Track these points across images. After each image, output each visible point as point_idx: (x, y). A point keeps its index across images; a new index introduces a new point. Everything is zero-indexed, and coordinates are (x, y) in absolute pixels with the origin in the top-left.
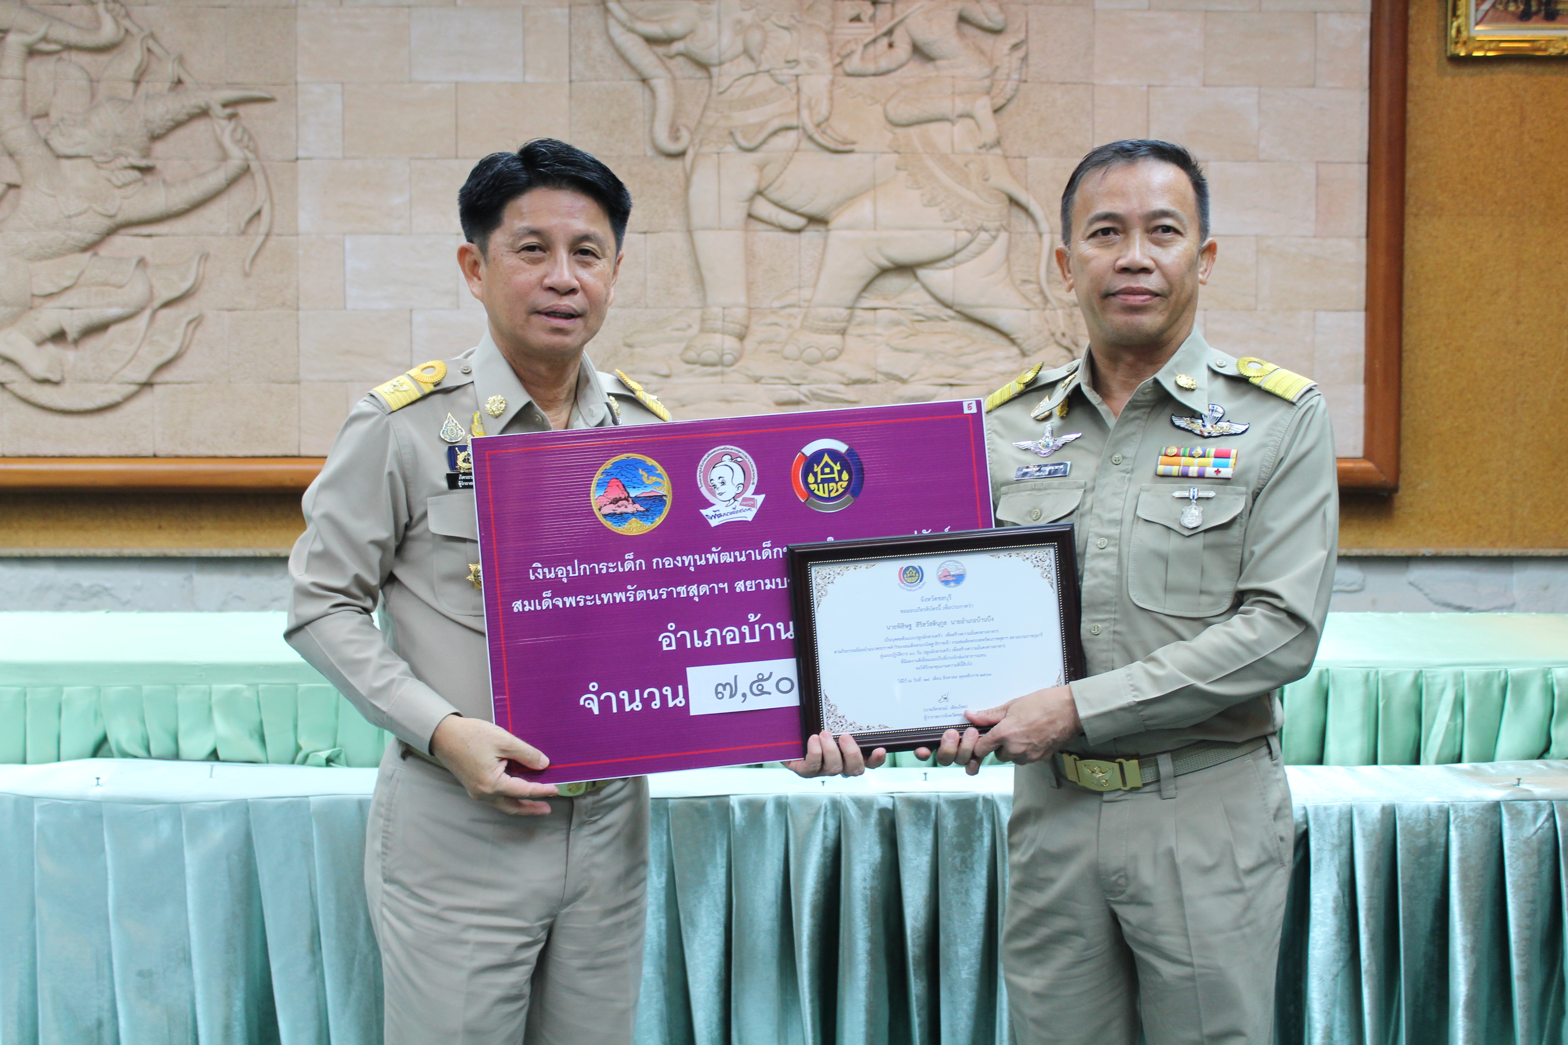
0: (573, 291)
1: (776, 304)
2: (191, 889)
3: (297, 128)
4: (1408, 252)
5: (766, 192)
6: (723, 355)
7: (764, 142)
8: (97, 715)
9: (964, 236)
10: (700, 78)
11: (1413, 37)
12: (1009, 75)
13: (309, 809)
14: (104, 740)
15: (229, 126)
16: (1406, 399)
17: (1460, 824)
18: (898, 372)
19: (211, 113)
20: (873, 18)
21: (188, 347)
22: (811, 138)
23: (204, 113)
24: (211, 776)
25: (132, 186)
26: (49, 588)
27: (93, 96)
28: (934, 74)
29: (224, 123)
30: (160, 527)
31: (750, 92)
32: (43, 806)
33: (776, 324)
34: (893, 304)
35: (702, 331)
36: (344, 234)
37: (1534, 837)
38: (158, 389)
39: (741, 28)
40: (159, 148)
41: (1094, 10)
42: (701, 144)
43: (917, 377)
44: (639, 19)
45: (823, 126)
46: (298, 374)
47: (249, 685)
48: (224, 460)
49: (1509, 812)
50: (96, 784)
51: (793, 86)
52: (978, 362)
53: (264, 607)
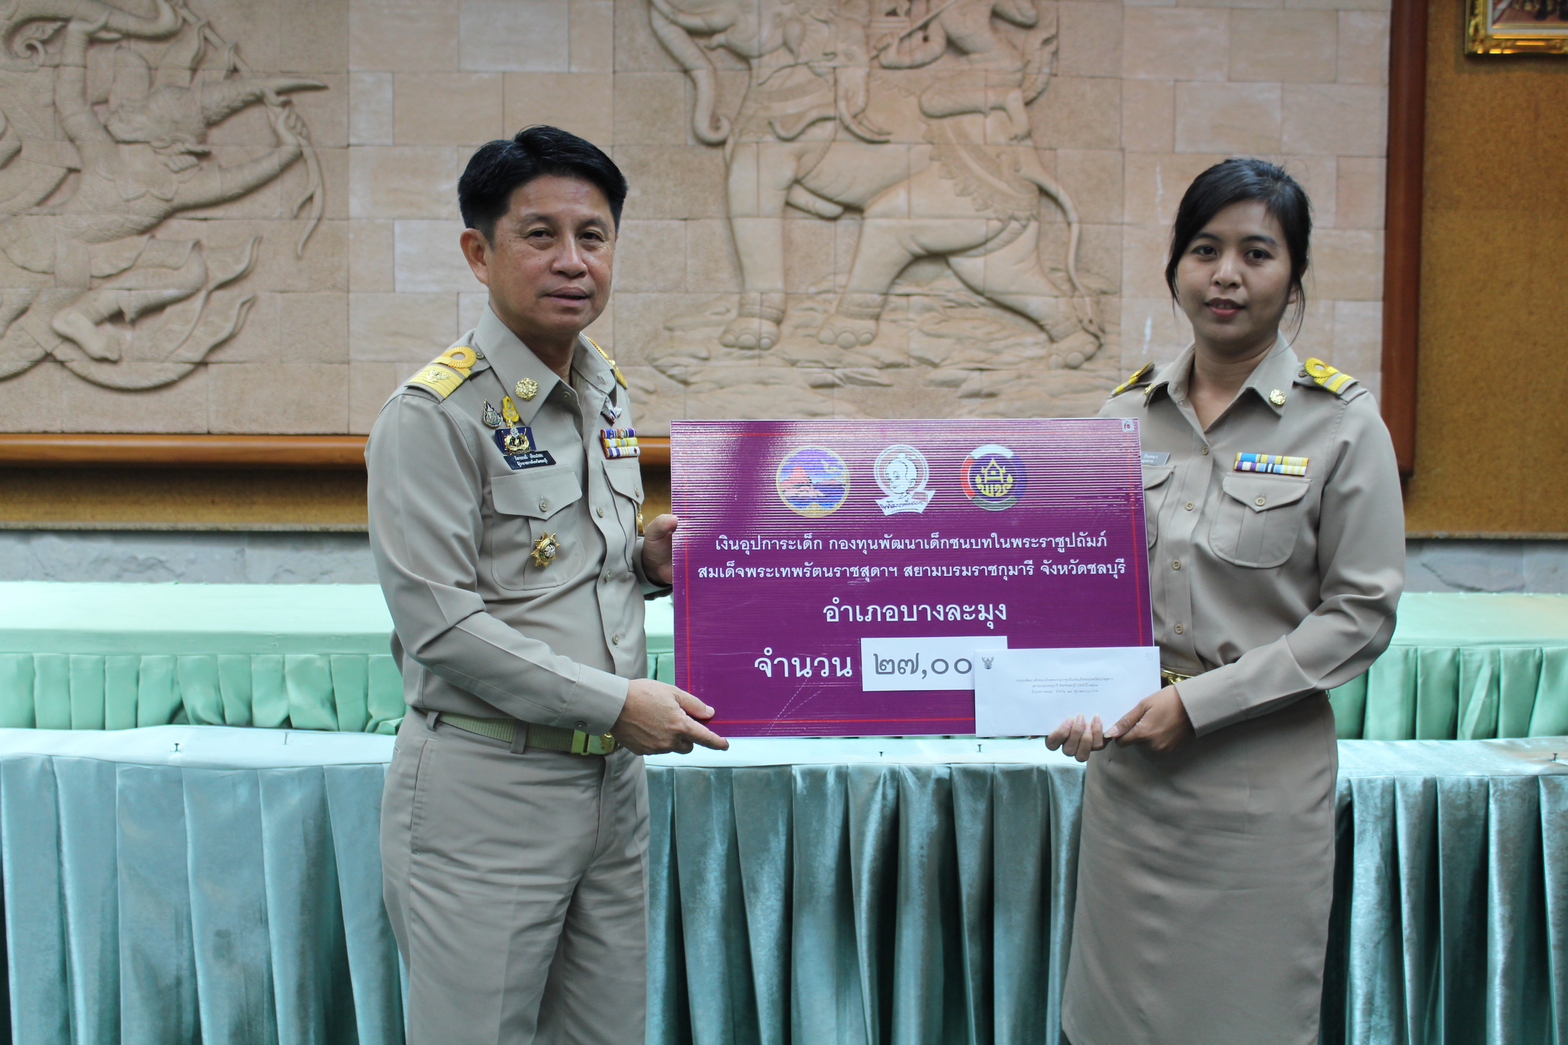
0: (581, 274)
1: (812, 290)
2: (266, 852)
3: (349, 117)
4: (1425, 244)
5: (804, 181)
6: (760, 339)
7: (802, 132)
8: (174, 683)
9: (996, 224)
10: (741, 70)
11: (1433, 34)
12: (1040, 69)
14: (180, 707)
15: (283, 113)
16: (1422, 387)
17: (1499, 798)
18: (930, 356)
19: (266, 100)
20: (908, 13)
21: (242, 327)
22: (847, 129)
23: (258, 100)
24: (285, 743)
25: (189, 171)
26: (106, 560)
27: (151, 83)
28: (966, 67)
29: (278, 110)
30: (213, 502)
31: (789, 83)
32: (124, 771)
33: (812, 309)
34: (925, 290)
35: (740, 315)
36: (394, 219)
38: (212, 368)
39: (780, 21)
40: (215, 134)
41: (1123, 7)
42: (741, 133)
43: (948, 362)
44: (681, 11)
45: (860, 117)
46: (348, 354)
47: (321, 655)
48: (275, 437)
49: (1547, 785)
50: (175, 749)
51: (830, 78)
52: (1007, 347)
53: (313, 581)
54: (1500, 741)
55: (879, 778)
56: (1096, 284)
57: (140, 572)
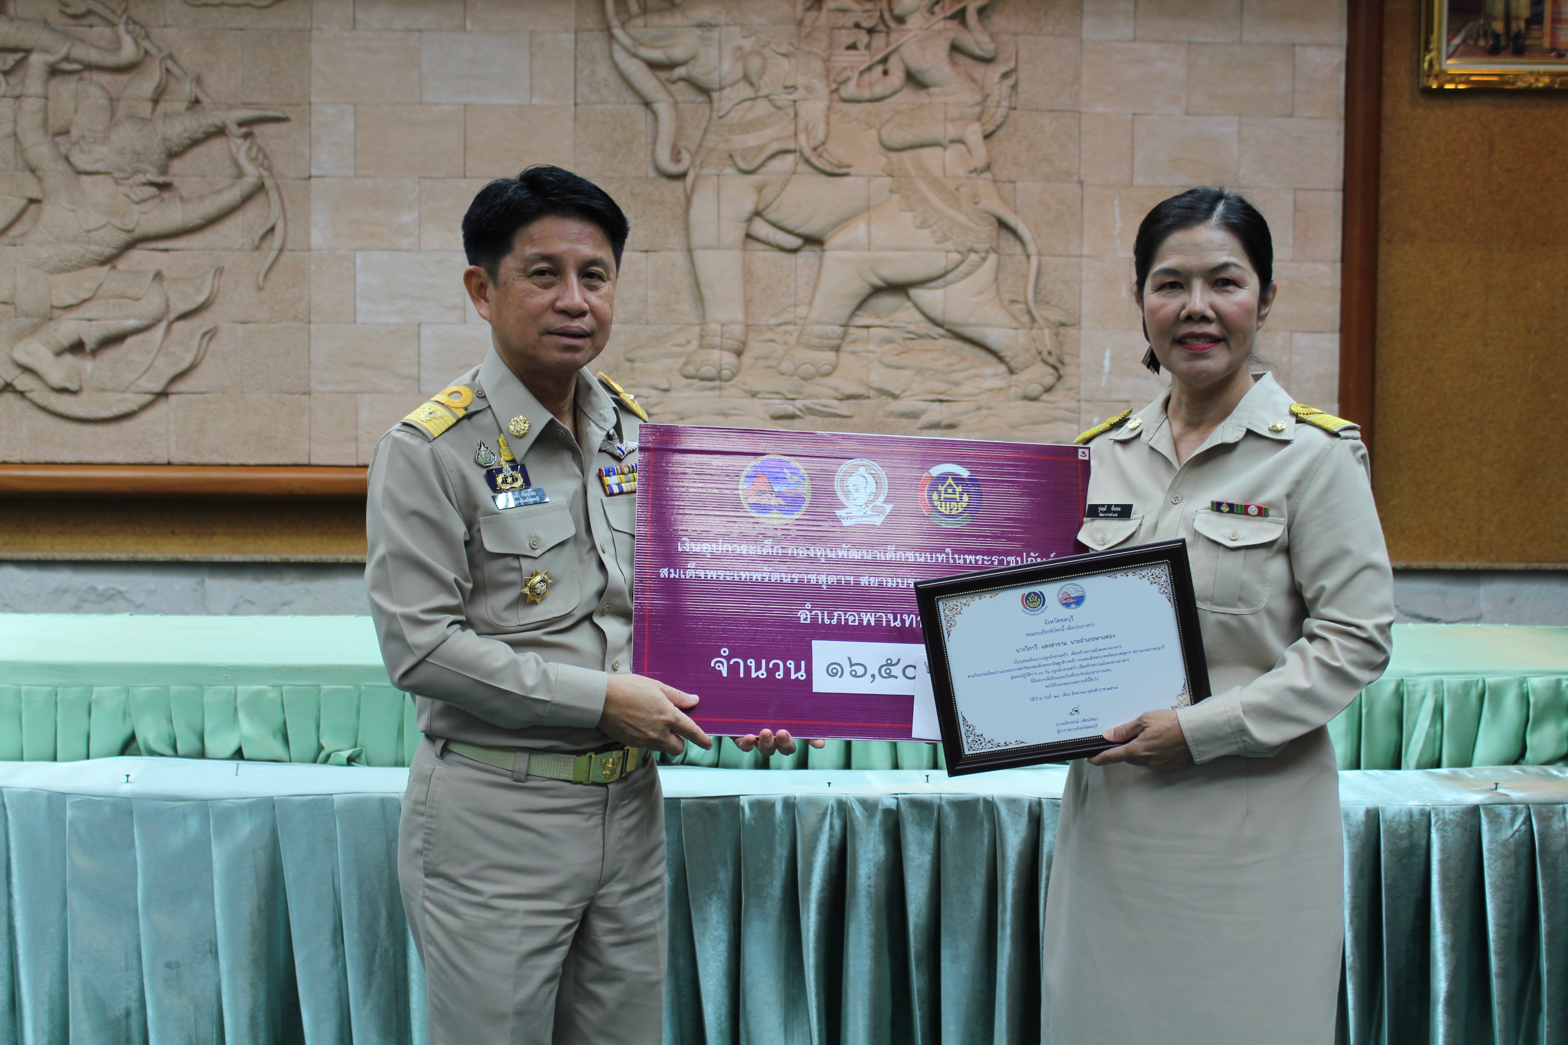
0: (582, 314)
1: (773, 321)
2: (217, 883)
3: (310, 148)
4: (1381, 276)
5: (764, 213)
6: (721, 370)
7: (763, 165)
8: (126, 714)
9: (955, 257)
10: (701, 103)
11: (1388, 69)
12: (999, 104)
13: (333, 806)
14: (132, 738)
15: (244, 145)
17: (1440, 827)
18: (890, 387)
19: (227, 132)
20: (868, 46)
21: (203, 358)
22: (808, 162)
23: (220, 132)
24: (237, 775)
25: (150, 202)
26: (65, 591)
27: (113, 114)
28: (926, 100)
29: (240, 141)
30: (173, 533)
31: (749, 117)
32: (75, 802)
33: (772, 341)
34: (885, 322)
35: (701, 346)
36: (355, 250)
37: (1511, 840)
38: (173, 399)
39: (741, 54)
40: (177, 165)
41: (1081, 41)
42: (701, 166)
43: (908, 393)
44: (642, 44)
45: (820, 150)
46: (309, 385)
47: (273, 686)
48: (236, 468)
49: (1487, 815)
50: (126, 781)
51: (791, 111)
52: (967, 379)
53: (273, 612)
54: (1444, 771)
55: (827, 808)
56: (1055, 316)
57: (100, 603)
